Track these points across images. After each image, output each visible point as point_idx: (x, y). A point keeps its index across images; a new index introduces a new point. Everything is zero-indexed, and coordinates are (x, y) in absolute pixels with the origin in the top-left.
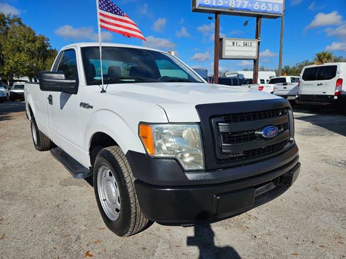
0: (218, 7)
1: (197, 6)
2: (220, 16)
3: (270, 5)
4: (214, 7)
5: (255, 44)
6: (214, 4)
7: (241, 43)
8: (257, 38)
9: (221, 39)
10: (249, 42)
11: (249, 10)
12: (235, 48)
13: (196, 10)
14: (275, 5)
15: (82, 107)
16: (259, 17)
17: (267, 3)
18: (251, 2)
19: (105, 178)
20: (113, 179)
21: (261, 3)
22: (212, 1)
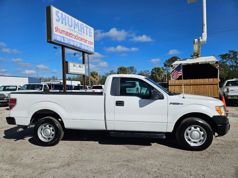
0: (65, 43)
1: (53, 40)
3: (89, 48)
4: (63, 43)
5: (84, 67)
6: (63, 41)
7: (78, 65)
8: (84, 63)
9: (67, 62)
10: (81, 65)
12: (75, 68)
13: (51, 42)
14: (91, 48)
15: (172, 104)
16: (84, 52)
17: (88, 46)
18: (81, 44)
19: (191, 131)
20: (198, 129)
21: (85, 46)
22: (61, 39)
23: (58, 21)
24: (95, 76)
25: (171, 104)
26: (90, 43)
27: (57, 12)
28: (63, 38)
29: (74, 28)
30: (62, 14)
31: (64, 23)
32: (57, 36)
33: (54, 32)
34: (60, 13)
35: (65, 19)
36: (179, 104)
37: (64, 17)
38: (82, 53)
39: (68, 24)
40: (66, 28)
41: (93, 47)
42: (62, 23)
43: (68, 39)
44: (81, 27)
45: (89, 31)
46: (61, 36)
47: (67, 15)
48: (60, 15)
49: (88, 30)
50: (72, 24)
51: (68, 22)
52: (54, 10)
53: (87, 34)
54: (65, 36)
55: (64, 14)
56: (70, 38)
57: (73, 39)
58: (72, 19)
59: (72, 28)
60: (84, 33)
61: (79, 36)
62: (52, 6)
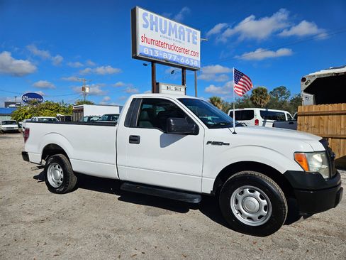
0: (154, 57)
1: (138, 54)
2: (156, 65)
3: (192, 61)
4: (152, 57)
5: (183, 89)
6: (152, 55)
7: (173, 88)
8: (183, 84)
9: (158, 84)
10: (179, 88)
11: (178, 63)
12: (169, 91)
13: (136, 57)
14: (195, 61)
15: (210, 145)
16: (184, 68)
17: (189, 59)
18: (179, 57)
19: (243, 196)
20: (257, 194)
21: (185, 58)
22: (150, 52)
23: (145, 26)
24: (216, 103)
25: (209, 142)
26: (195, 54)
27: (145, 15)
28: (153, 49)
29: (169, 35)
30: (152, 17)
31: (154, 29)
32: (144, 48)
33: (140, 43)
34: (149, 16)
35: (155, 23)
36: (222, 144)
37: (154, 20)
38: (181, 69)
39: (161, 29)
40: (157, 36)
41: (199, 59)
42: (152, 29)
43: (159, 52)
44: (179, 31)
45: (193, 36)
46: (149, 48)
47: (159, 17)
48: (148, 18)
49: (191, 34)
50: (166, 28)
51: (161, 26)
52: (141, 12)
53: (189, 41)
54: (155, 47)
55: (155, 15)
56: (163, 49)
57: (167, 50)
58: (165, 21)
59: (167, 35)
60: (184, 40)
61: (177, 44)
62: (137, 7)
